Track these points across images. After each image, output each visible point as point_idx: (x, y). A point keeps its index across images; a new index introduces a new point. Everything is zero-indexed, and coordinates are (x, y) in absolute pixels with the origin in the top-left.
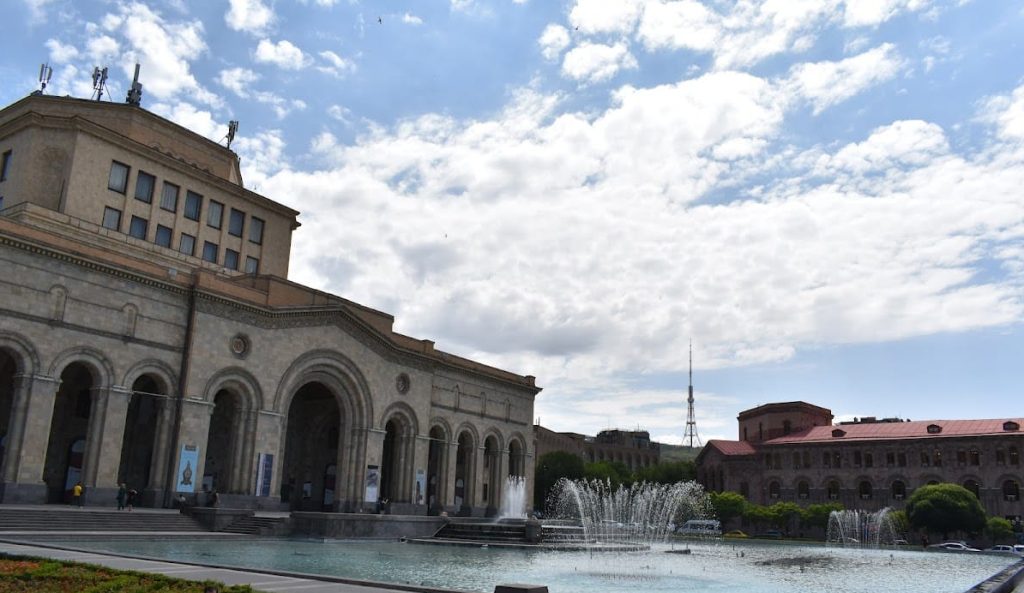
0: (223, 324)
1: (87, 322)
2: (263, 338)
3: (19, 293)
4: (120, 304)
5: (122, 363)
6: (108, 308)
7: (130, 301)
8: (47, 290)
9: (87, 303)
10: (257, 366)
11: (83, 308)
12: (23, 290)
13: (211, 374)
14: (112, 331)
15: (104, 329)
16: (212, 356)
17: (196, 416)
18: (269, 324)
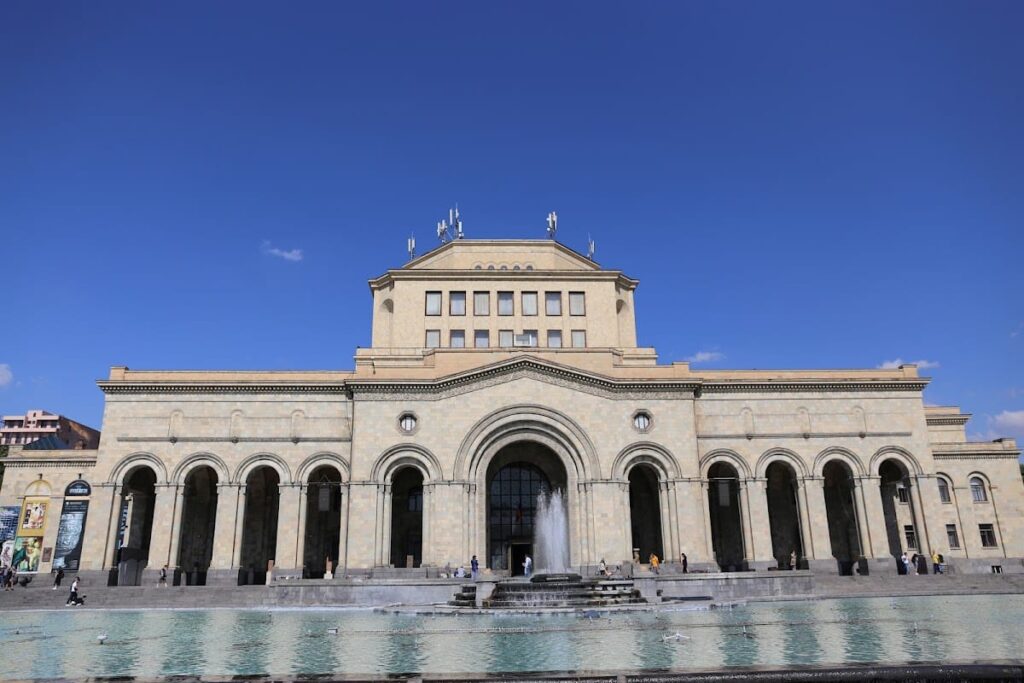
0: (385, 406)
1: (261, 434)
2: (433, 411)
3: (207, 423)
4: (288, 413)
5: (293, 460)
6: (276, 418)
7: (296, 408)
8: (228, 415)
9: (259, 418)
10: (429, 439)
11: (256, 423)
12: (209, 420)
13: (377, 455)
14: (281, 436)
15: (274, 436)
16: (377, 439)
17: (363, 497)
18: (438, 395)
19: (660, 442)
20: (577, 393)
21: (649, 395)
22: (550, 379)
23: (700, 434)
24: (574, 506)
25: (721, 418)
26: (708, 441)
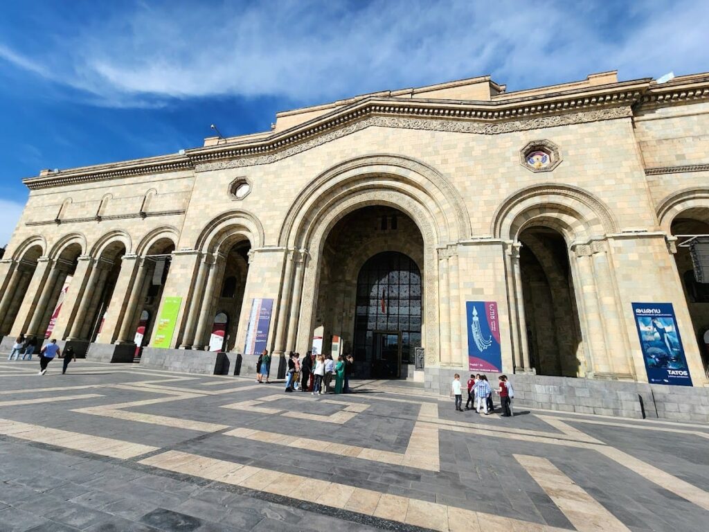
1: (119, 212)
2: (266, 173)
3: (84, 206)
4: (144, 192)
6: (133, 197)
7: (151, 187)
9: (121, 198)
11: (118, 203)
12: (86, 204)
14: (133, 213)
15: (128, 213)
18: (273, 157)
19: (573, 183)
20: (438, 133)
21: (548, 121)
22: (402, 122)
23: (651, 166)
24: (432, 281)
25: (690, 140)
26: (666, 177)
